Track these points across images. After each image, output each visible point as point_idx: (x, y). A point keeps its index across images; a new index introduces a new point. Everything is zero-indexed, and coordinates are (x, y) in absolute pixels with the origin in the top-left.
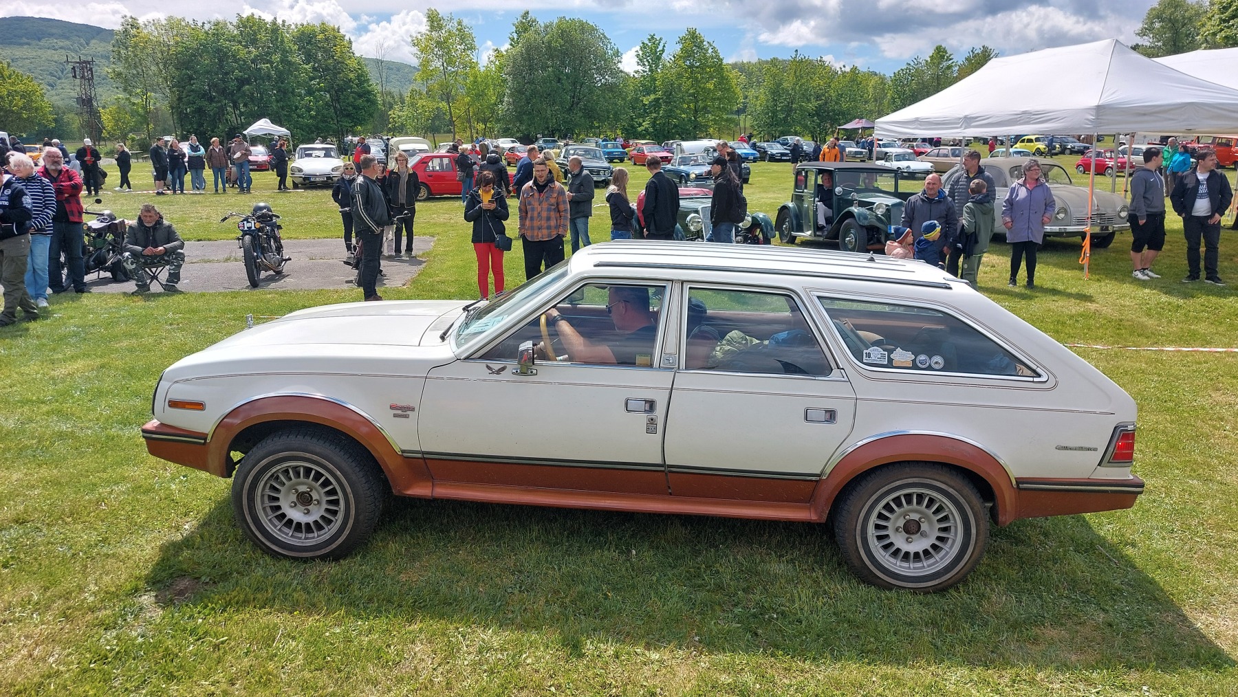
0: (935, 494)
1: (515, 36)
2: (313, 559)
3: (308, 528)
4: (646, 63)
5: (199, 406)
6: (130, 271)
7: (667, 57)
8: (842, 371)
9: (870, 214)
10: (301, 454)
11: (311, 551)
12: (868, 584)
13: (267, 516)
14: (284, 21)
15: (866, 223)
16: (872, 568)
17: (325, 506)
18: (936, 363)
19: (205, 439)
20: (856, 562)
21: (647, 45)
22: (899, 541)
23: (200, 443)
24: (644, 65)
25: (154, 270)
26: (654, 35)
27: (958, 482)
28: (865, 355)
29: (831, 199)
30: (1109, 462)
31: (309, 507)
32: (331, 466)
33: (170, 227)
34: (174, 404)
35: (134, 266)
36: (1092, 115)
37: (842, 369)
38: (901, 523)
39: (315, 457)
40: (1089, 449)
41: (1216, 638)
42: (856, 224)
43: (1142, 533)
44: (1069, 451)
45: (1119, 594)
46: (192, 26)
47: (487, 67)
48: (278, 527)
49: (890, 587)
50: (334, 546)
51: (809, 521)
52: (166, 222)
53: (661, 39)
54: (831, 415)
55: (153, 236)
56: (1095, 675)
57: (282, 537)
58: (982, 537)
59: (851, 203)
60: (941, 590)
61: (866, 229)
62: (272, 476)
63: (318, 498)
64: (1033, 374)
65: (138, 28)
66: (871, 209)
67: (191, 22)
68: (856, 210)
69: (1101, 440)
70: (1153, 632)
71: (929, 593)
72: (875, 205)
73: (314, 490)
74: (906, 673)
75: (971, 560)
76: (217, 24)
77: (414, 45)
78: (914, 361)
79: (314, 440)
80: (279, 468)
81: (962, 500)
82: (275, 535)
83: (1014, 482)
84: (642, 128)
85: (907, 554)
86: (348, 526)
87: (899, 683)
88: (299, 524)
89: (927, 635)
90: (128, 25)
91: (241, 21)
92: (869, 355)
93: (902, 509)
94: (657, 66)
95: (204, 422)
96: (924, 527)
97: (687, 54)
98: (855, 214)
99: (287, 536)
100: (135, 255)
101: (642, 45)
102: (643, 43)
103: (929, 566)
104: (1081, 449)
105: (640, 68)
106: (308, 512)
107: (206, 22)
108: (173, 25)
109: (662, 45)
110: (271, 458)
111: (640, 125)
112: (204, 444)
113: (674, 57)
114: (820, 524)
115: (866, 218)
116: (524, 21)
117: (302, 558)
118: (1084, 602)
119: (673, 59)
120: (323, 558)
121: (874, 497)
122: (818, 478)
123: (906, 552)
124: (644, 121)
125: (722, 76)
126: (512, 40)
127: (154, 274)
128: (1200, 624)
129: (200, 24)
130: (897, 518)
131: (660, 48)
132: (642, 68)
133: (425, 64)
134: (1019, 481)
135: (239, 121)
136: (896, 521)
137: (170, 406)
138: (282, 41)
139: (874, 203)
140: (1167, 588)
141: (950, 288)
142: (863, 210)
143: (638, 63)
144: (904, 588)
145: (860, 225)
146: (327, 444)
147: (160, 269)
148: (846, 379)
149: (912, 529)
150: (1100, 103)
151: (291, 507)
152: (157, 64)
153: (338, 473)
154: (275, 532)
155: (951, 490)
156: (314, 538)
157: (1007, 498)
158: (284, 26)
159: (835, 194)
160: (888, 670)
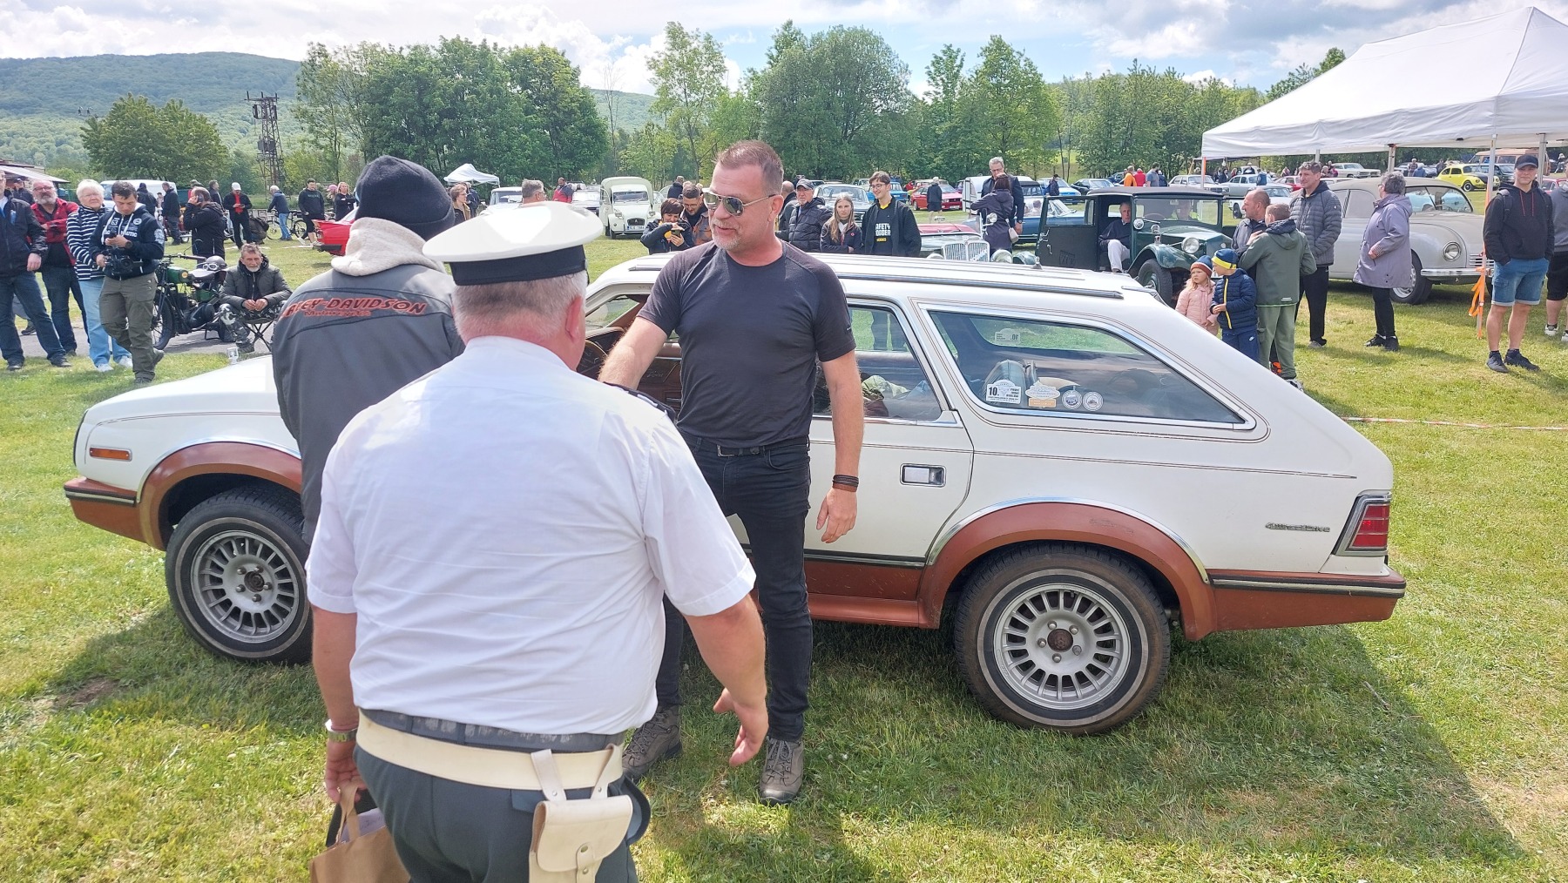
0: (1089, 594)
1: (775, 52)
2: (263, 661)
3: (259, 619)
4: (940, 82)
5: (123, 455)
6: (229, 326)
7: (966, 73)
8: (955, 413)
9: (1178, 254)
10: (241, 520)
11: (261, 650)
12: (997, 721)
13: (208, 602)
14: (495, 44)
15: (1171, 265)
16: (1001, 696)
17: (277, 591)
18: (1091, 402)
19: (135, 499)
20: (979, 688)
21: (941, 59)
22: (1042, 660)
23: (128, 504)
24: (937, 84)
25: (258, 325)
26: (951, 45)
27: (1122, 574)
28: (988, 391)
29: (1128, 235)
30: (1348, 549)
31: (259, 593)
32: (278, 538)
33: (276, 273)
34: (95, 452)
35: (233, 321)
36: (1489, 111)
37: (955, 410)
38: (1044, 633)
39: (258, 525)
40: (1317, 529)
41: (1505, 817)
42: (1156, 265)
43: (1441, 666)
44: (1286, 531)
45: (1373, 749)
46: (389, 53)
47: (738, 93)
48: (223, 618)
49: (1025, 725)
50: (287, 645)
51: (917, 625)
52: (272, 267)
53: (959, 51)
54: (938, 475)
55: (256, 284)
56: (1291, 860)
57: (227, 631)
58: (1158, 657)
59: (1151, 239)
60: (1101, 731)
61: (1172, 273)
62: (212, 549)
63: (270, 581)
64: (1234, 419)
65: (326, 57)
66: (1179, 247)
67: (387, 48)
68: (1158, 248)
69: (1336, 516)
70: (1408, 804)
71: (1082, 735)
72: (1184, 241)
73: (265, 571)
74: (1002, 843)
75: (1144, 688)
76: (416, 48)
77: (650, 68)
78: (1059, 400)
79: (258, 503)
80: (217, 539)
81: (1126, 602)
82: (217, 627)
83: (1205, 576)
84: (934, 165)
85: (1053, 678)
86: (303, 618)
87: (987, 854)
88: (247, 615)
89: (1059, 791)
90: (314, 53)
91: (444, 44)
92: (994, 391)
93: (1044, 614)
94: (954, 86)
95: (129, 476)
96: (1078, 640)
97: (992, 68)
98: (1156, 254)
99: (233, 631)
100: (235, 308)
101: (934, 59)
102: (936, 57)
103: (1084, 696)
104: (1307, 528)
105: (932, 89)
106: (259, 599)
107: (404, 47)
108: (369, 52)
109: (959, 58)
110: (205, 526)
111: (931, 160)
112: (134, 505)
113: (976, 73)
114: (931, 630)
115: (1171, 259)
116: (786, 33)
117: (249, 660)
118: (1316, 758)
119: (975, 76)
120: (276, 660)
121: (1001, 595)
122: (922, 564)
123: (1051, 676)
124: (936, 157)
125: (1039, 98)
126: (771, 57)
127: (258, 330)
128: (1487, 796)
129: (397, 50)
130: (1038, 627)
131: (958, 62)
132: (934, 89)
133: (664, 90)
134: (1212, 574)
135: (443, 166)
136: (1036, 632)
137: (91, 455)
138: (492, 68)
139: (1183, 239)
140: (1453, 743)
141: (1121, 298)
142: (1169, 249)
143: (929, 82)
144: (1047, 727)
145: (1162, 268)
146: (274, 509)
147: (264, 325)
148: (961, 425)
149: (1059, 643)
150: (1501, 94)
151: (238, 592)
152: (348, 99)
153: (287, 547)
154: (218, 624)
155: (1110, 587)
156: (265, 633)
157: (1196, 602)
158: (495, 49)
159: (1134, 229)
160: (977, 835)
